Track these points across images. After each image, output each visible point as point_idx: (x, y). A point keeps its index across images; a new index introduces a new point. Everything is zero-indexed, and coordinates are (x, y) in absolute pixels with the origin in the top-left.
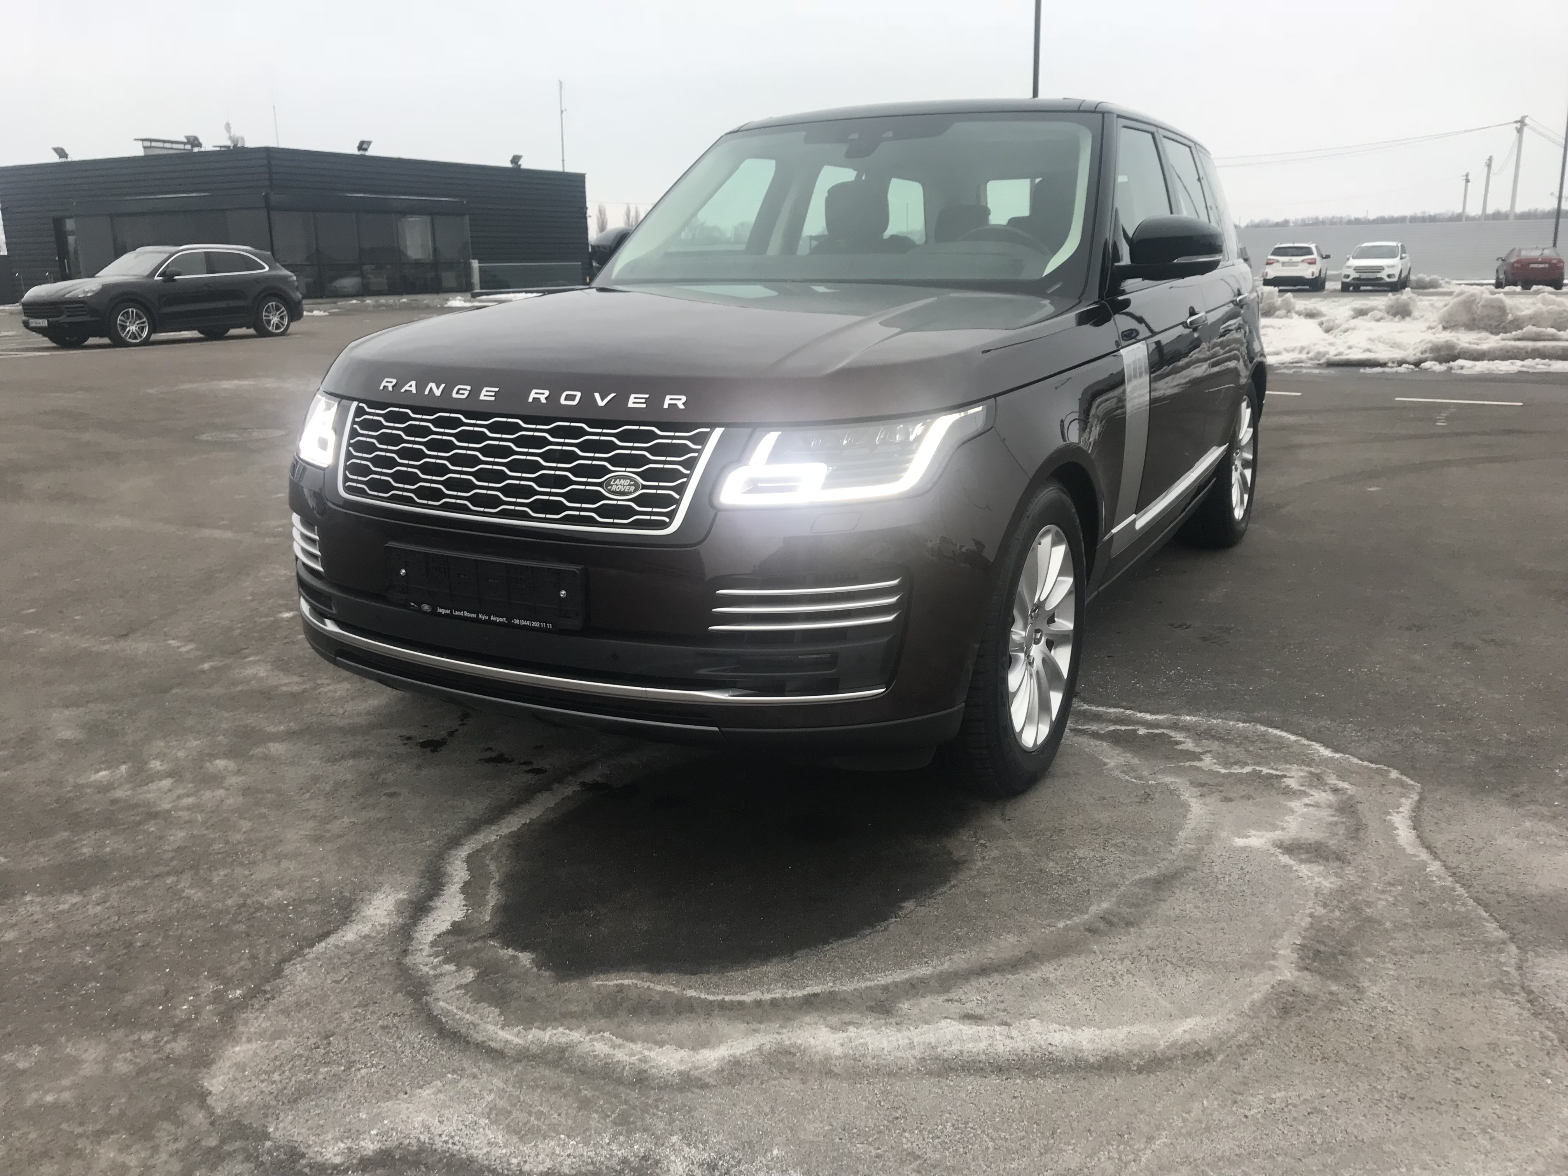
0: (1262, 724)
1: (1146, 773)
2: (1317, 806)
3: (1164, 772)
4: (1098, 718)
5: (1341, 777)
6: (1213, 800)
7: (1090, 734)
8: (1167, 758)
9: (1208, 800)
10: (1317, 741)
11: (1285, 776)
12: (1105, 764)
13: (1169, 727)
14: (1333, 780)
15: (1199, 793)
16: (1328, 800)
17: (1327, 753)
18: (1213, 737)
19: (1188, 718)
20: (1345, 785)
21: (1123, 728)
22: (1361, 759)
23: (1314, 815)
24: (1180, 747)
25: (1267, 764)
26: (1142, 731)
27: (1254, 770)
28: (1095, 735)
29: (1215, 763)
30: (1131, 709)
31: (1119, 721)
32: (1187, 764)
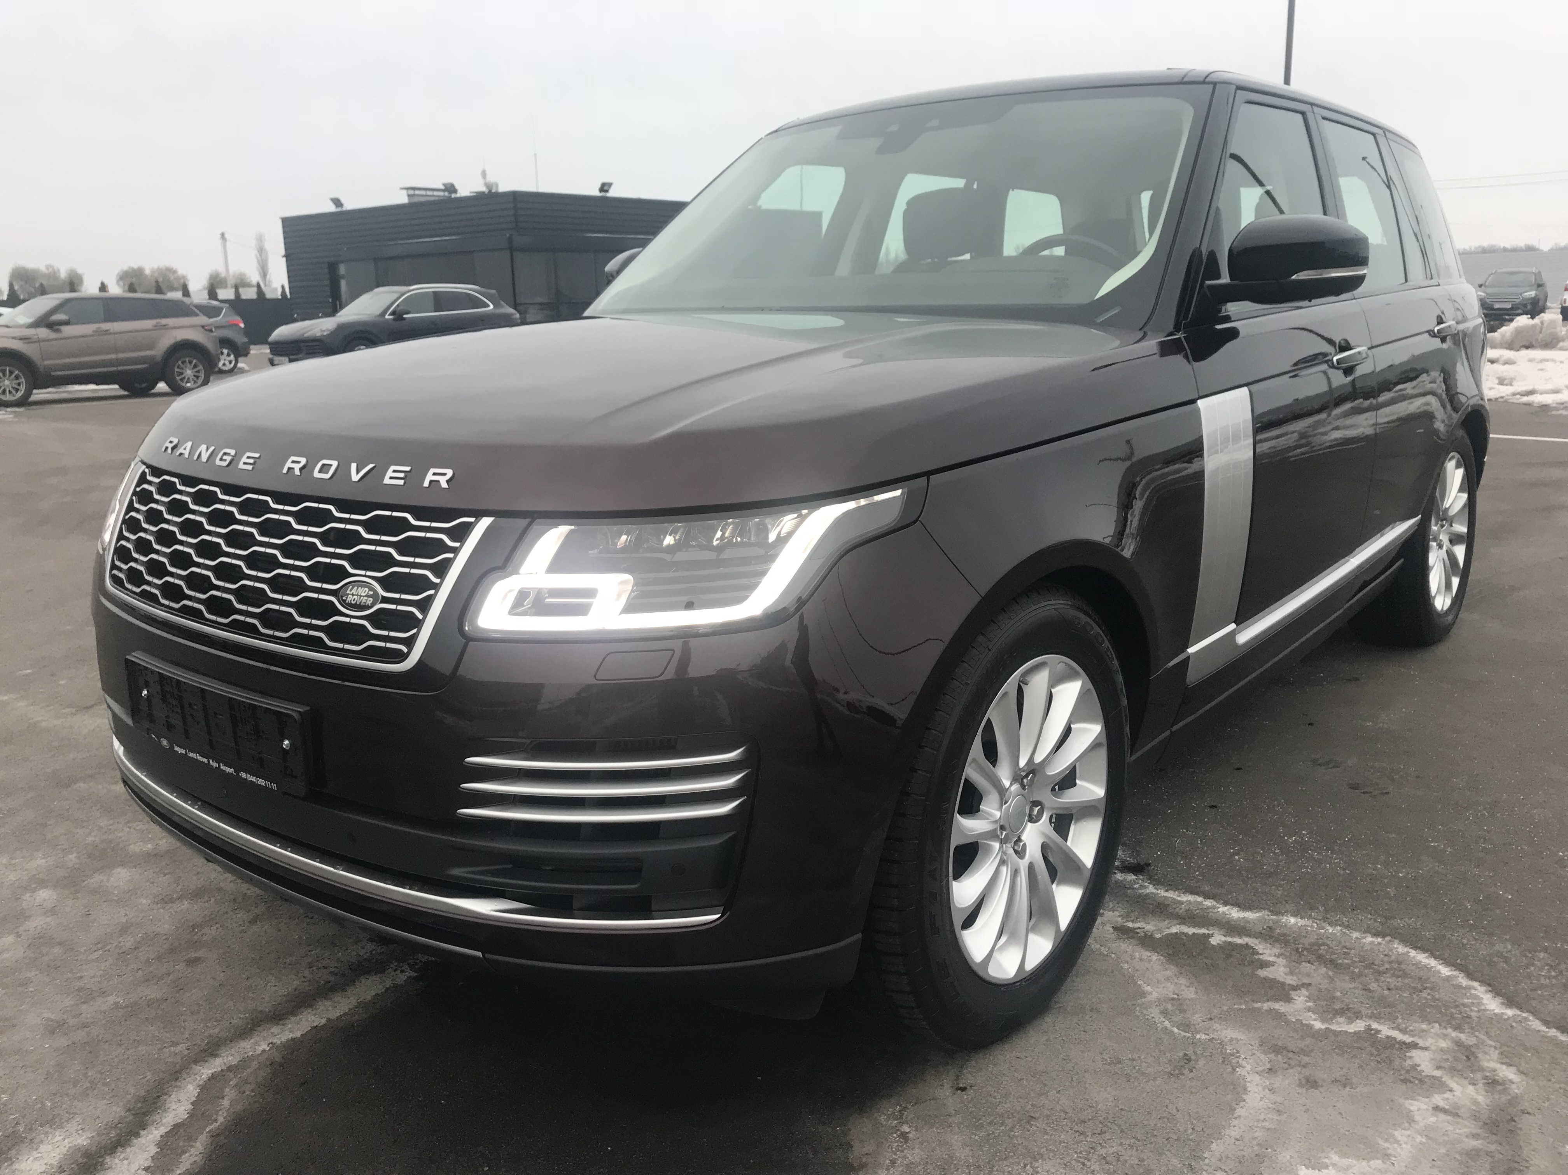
0: (1404, 941)
1: (1197, 1018)
2: (1452, 1112)
3: (1225, 1017)
4: (1161, 909)
5: (1507, 1059)
6: (1287, 1081)
7: (1139, 939)
8: (1240, 992)
9: (1279, 1081)
10: (1483, 982)
11: (1414, 1046)
12: (1144, 994)
13: (1258, 935)
14: (1491, 1061)
15: (1268, 1066)
16: (1475, 1102)
17: (1493, 1005)
18: (1320, 958)
19: (1292, 920)
20: (1508, 1073)
21: (1191, 931)
22: (1547, 1023)
23: (1446, 1133)
24: (1262, 973)
25: (1391, 1019)
26: (1217, 938)
27: (1369, 1029)
28: (1147, 941)
29: (1309, 1010)
30: (1213, 897)
31: (1191, 917)
32: (1266, 1006)
